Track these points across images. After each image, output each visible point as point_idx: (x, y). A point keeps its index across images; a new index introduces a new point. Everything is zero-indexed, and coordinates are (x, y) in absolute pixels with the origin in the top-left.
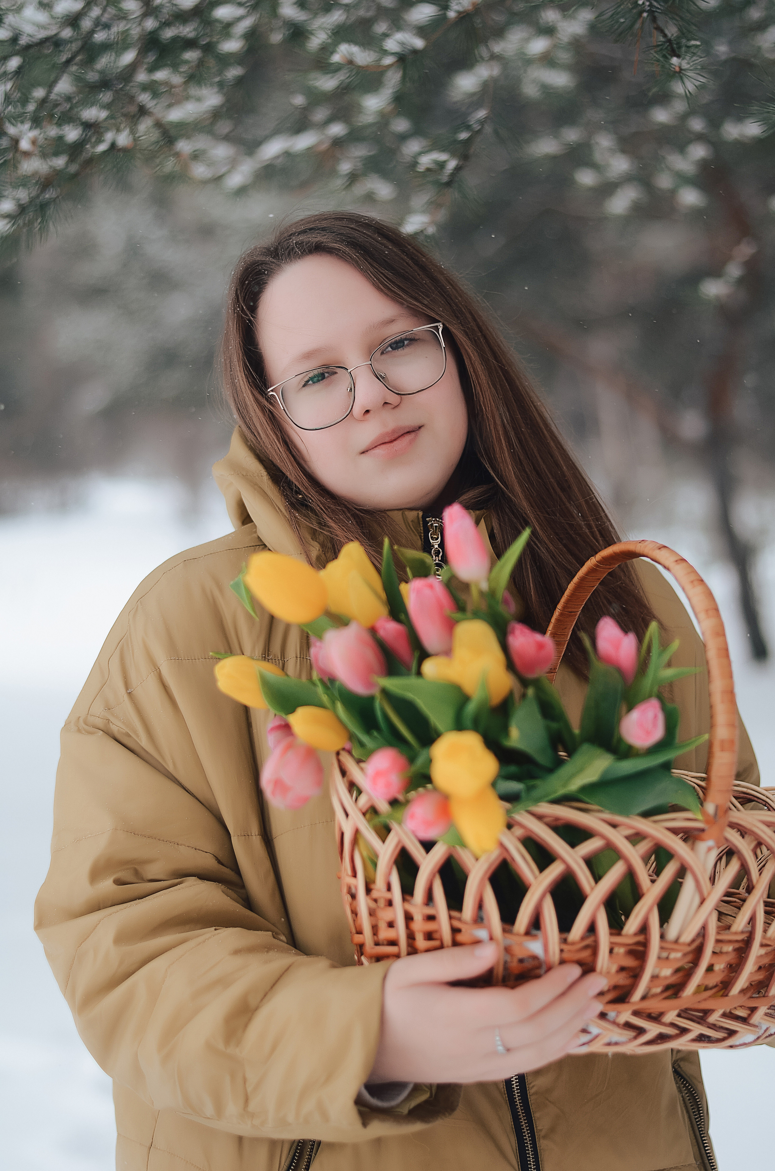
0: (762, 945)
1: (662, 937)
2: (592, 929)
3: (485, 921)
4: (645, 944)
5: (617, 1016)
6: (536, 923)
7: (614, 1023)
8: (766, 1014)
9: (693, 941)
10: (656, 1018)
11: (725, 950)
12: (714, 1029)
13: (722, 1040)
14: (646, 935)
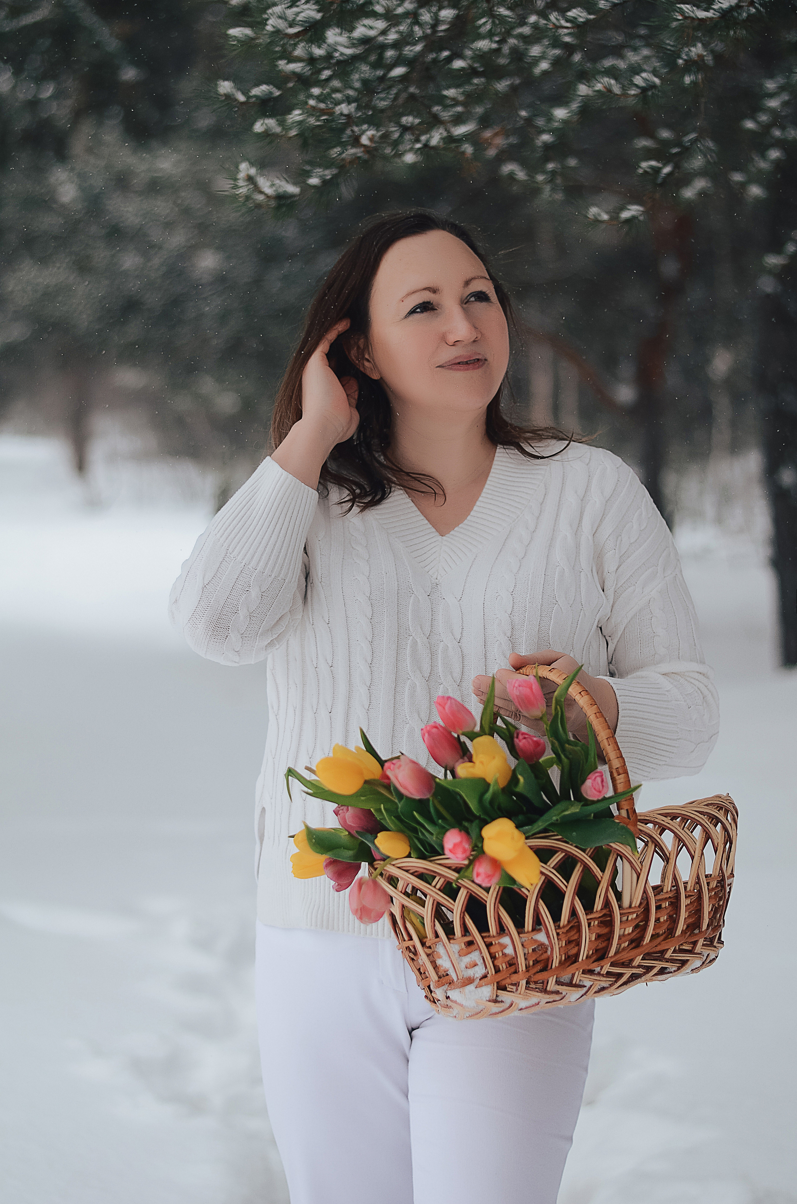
0: (686, 897)
1: (620, 907)
2: (573, 913)
3: (506, 931)
4: (611, 914)
5: (601, 969)
6: (538, 921)
7: (599, 974)
8: (703, 945)
9: (641, 903)
10: (627, 964)
11: (663, 906)
12: (671, 962)
13: (679, 969)
14: (609, 908)
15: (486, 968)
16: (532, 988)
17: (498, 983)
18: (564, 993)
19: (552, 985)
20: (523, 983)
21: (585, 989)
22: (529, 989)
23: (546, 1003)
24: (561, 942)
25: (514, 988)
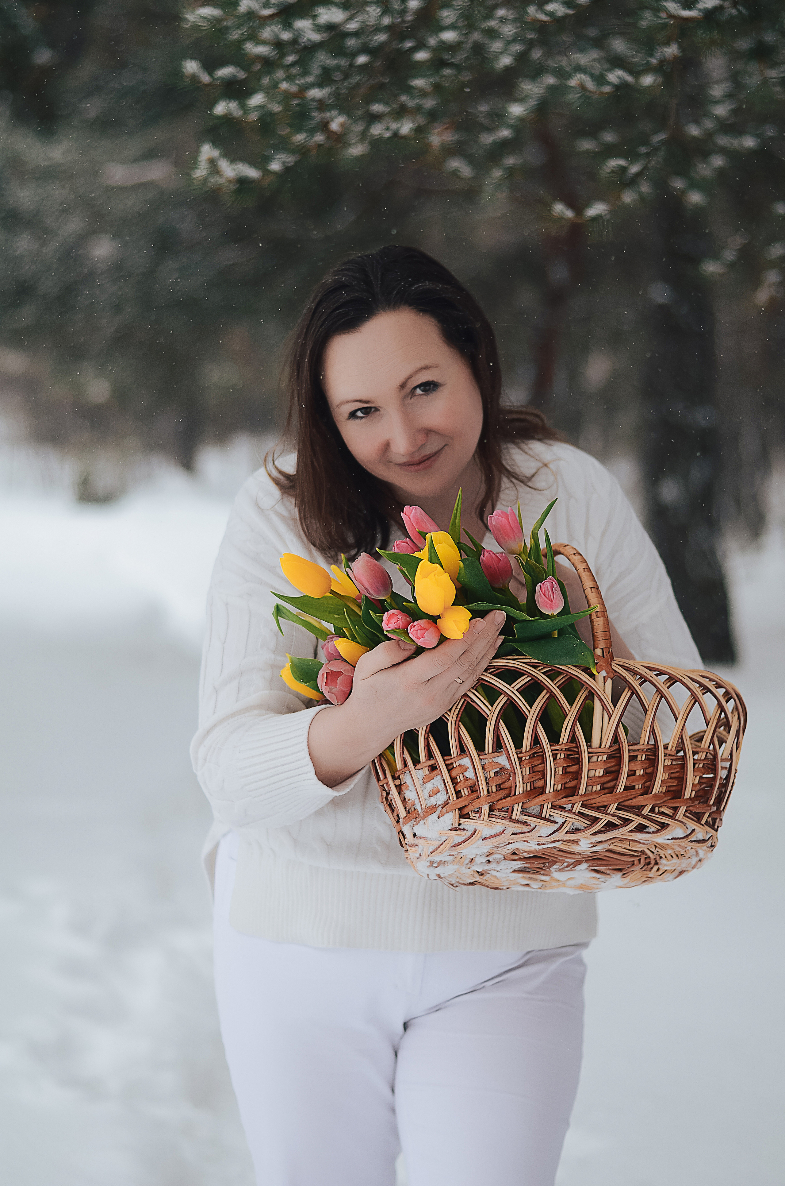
1: (589, 746)
2: (536, 740)
3: (467, 752)
4: (578, 750)
5: (573, 807)
6: (498, 743)
7: (570, 811)
9: (612, 746)
10: (601, 810)
11: (639, 758)
12: (648, 820)
13: (658, 831)
14: (576, 744)
15: (447, 793)
16: (496, 815)
17: (460, 809)
18: (533, 825)
19: (517, 814)
20: (486, 808)
21: (556, 826)
22: (493, 816)
23: (513, 834)
24: (524, 769)
25: (477, 815)
